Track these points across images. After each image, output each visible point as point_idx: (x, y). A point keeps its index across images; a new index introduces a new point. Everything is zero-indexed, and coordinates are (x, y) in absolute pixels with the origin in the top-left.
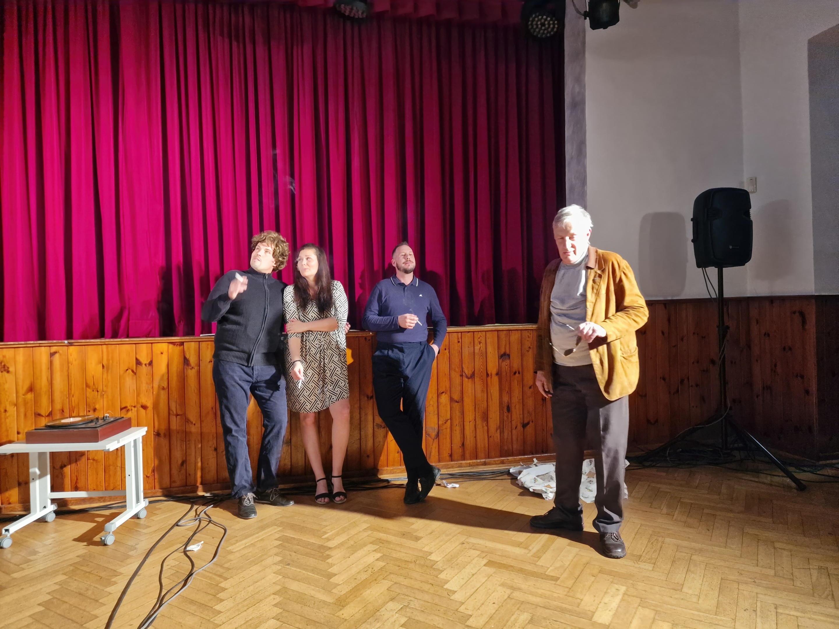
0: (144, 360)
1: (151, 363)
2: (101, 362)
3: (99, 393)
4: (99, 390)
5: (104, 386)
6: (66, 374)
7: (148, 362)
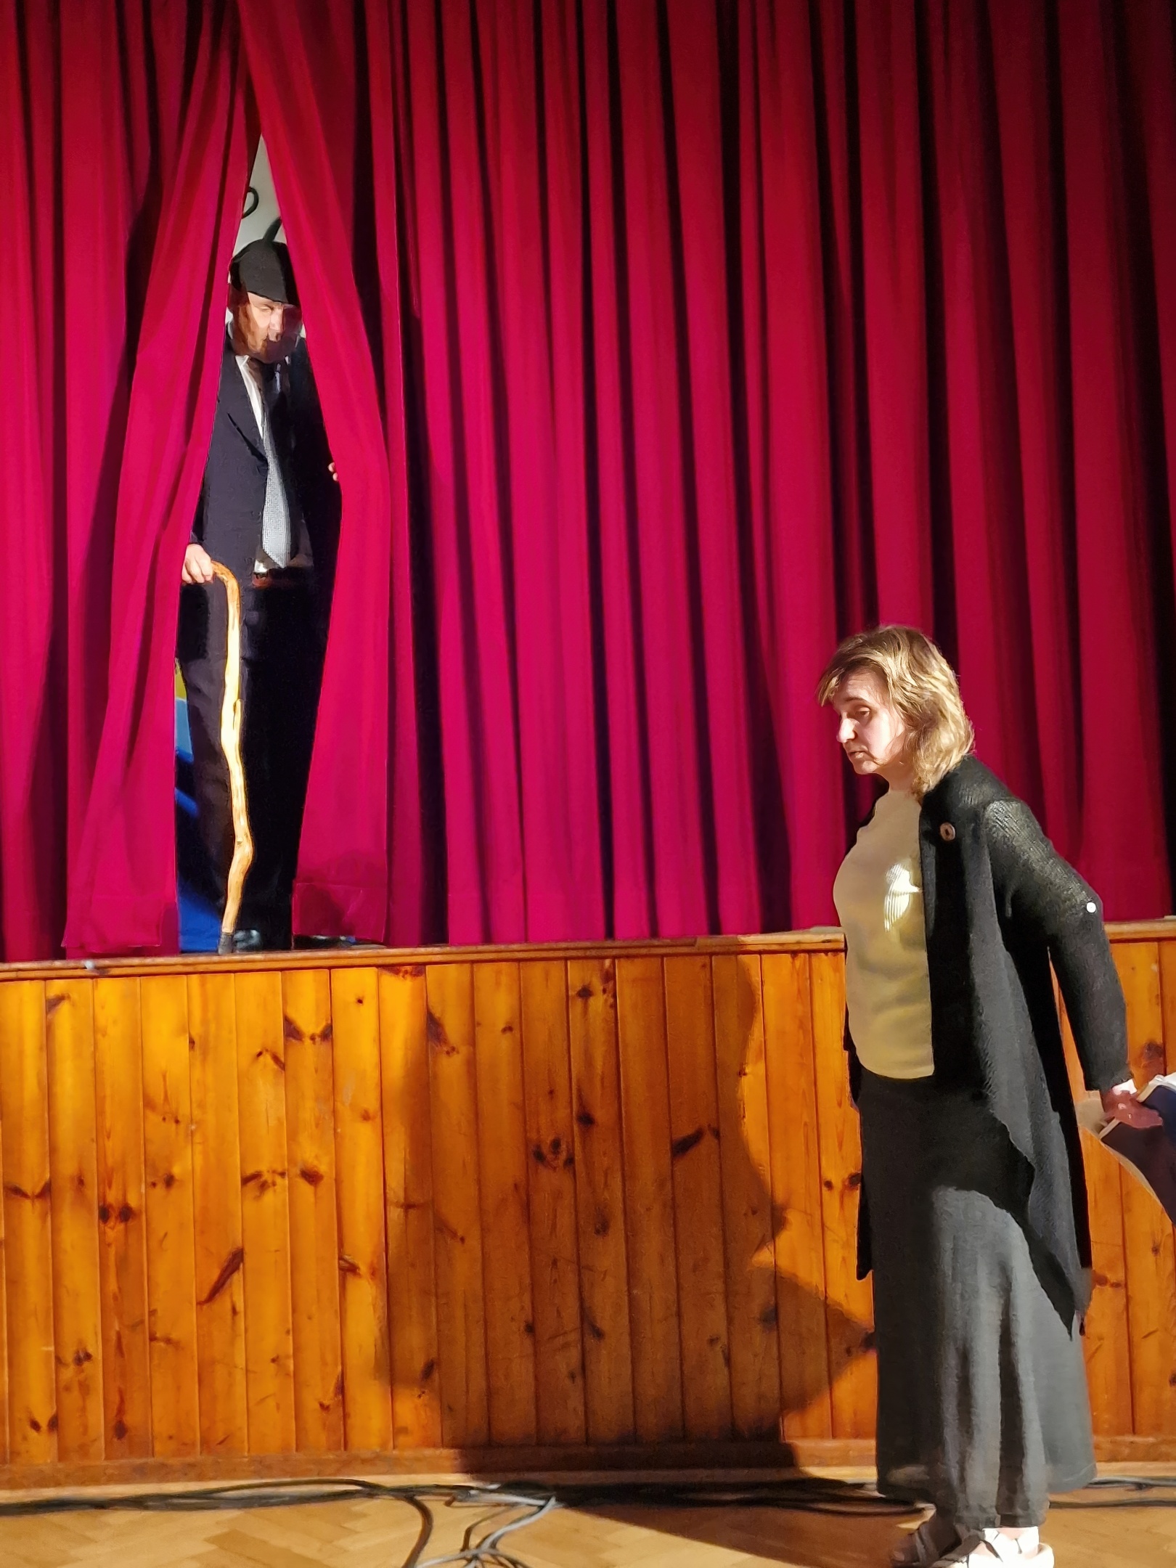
0: (309, 1023)
1: (327, 1034)
2: (185, 1028)
3: (182, 1126)
4: (179, 1119)
5: (194, 1105)
6: (90, 1065)
7: (318, 1030)
